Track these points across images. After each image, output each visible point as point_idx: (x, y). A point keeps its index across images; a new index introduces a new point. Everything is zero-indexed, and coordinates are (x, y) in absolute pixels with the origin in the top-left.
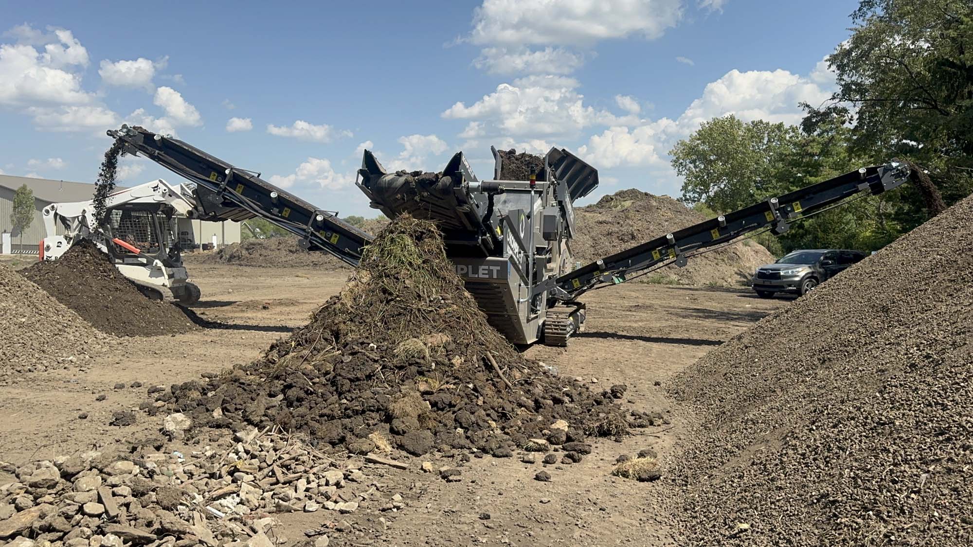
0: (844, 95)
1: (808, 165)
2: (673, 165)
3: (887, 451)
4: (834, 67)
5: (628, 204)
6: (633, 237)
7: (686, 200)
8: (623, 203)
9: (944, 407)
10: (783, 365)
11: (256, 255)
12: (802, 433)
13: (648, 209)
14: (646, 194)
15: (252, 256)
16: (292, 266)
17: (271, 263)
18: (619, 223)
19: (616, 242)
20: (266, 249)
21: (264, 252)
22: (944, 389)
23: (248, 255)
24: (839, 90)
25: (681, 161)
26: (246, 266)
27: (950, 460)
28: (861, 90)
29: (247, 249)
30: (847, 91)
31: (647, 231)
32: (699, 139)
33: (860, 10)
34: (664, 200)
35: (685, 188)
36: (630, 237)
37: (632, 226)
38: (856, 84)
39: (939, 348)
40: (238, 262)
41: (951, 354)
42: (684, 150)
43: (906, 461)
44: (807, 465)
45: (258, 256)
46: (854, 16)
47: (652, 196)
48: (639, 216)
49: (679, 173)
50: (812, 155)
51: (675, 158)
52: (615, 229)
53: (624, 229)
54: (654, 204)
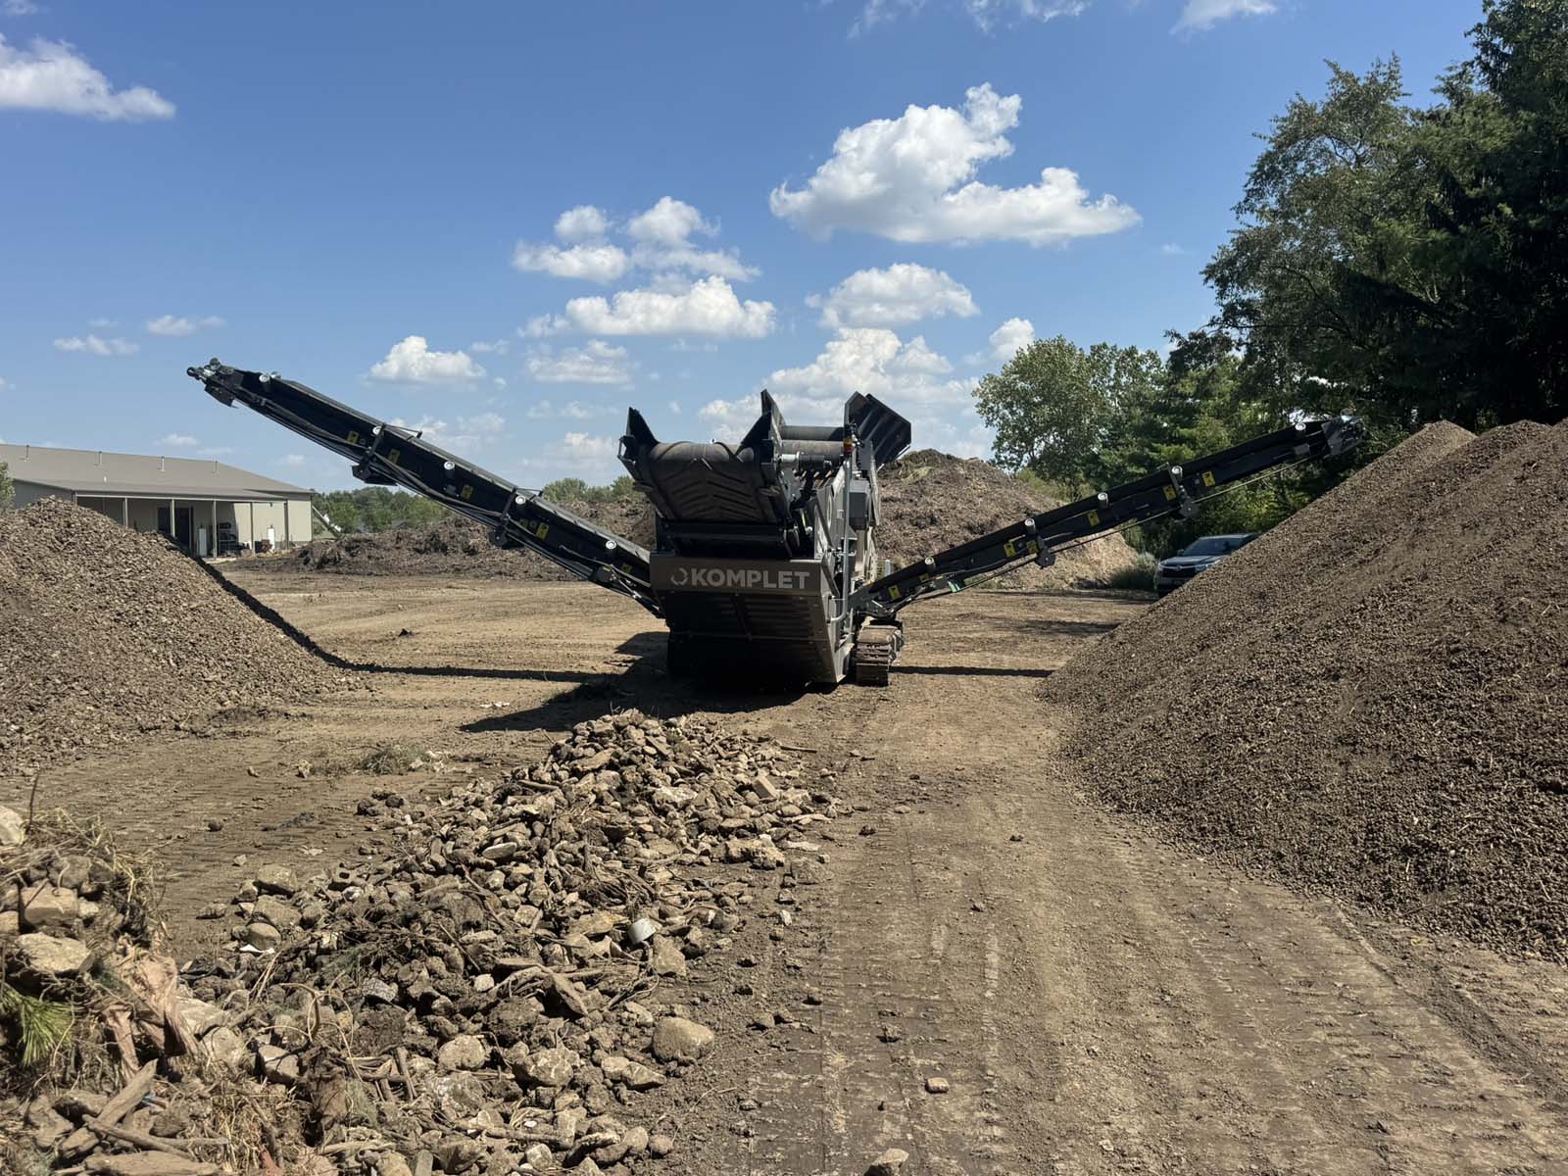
0: (1226, 320)
1: (1176, 411)
2: (979, 412)
3: (1253, 698)
4: (1211, 282)
5: (923, 472)
6: (933, 521)
7: (1001, 462)
8: (916, 471)
9: (1298, 663)
10: (1163, 656)
11: (362, 557)
12: (1185, 700)
13: (954, 479)
14: (949, 457)
15: (355, 559)
16: (422, 573)
17: (388, 570)
18: (911, 501)
19: (909, 529)
20: (378, 547)
21: (374, 552)
22: (1300, 651)
23: (349, 558)
24: (1219, 313)
25: (991, 404)
26: (348, 574)
27: (1299, 696)
28: (1249, 309)
29: (348, 549)
30: (1231, 314)
31: (953, 512)
32: (1016, 373)
33: (1246, 201)
34: (973, 465)
35: (998, 445)
36: (929, 520)
37: (931, 504)
38: (1242, 304)
39: (1299, 620)
40: (334, 569)
41: (1308, 624)
42: (994, 387)
43: (1266, 703)
44: (1190, 720)
45: (365, 558)
46: (1239, 209)
47: (958, 461)
48: (940, 490)
49: (989, 423)
50: (1184, 397)
51: (981, 401)
52: (907, 509)
53: (920, 509)
54: (962, 472)
